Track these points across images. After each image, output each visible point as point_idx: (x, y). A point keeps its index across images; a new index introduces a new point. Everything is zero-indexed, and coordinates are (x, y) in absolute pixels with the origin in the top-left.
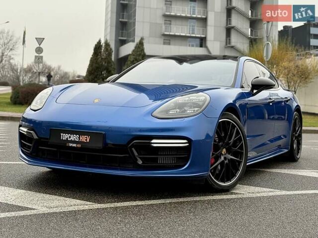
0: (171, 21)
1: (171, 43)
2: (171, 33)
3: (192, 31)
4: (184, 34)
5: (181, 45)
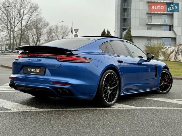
0: (151, 16)
1: (152, 29)
2: (152, 23)
3: (164, 21)
4: (160, 24)
5: (158, 30)
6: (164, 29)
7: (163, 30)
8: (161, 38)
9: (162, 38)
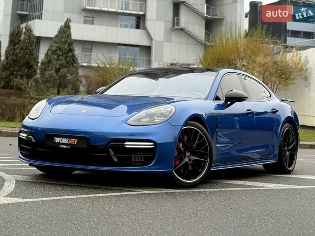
2: (96, 8)
3: (125, 5)
4: (114, 10)
5: (109, 26)
6: (123, 24)
7: (121, 27)
8: (116, 47)
9: (119, 47)
